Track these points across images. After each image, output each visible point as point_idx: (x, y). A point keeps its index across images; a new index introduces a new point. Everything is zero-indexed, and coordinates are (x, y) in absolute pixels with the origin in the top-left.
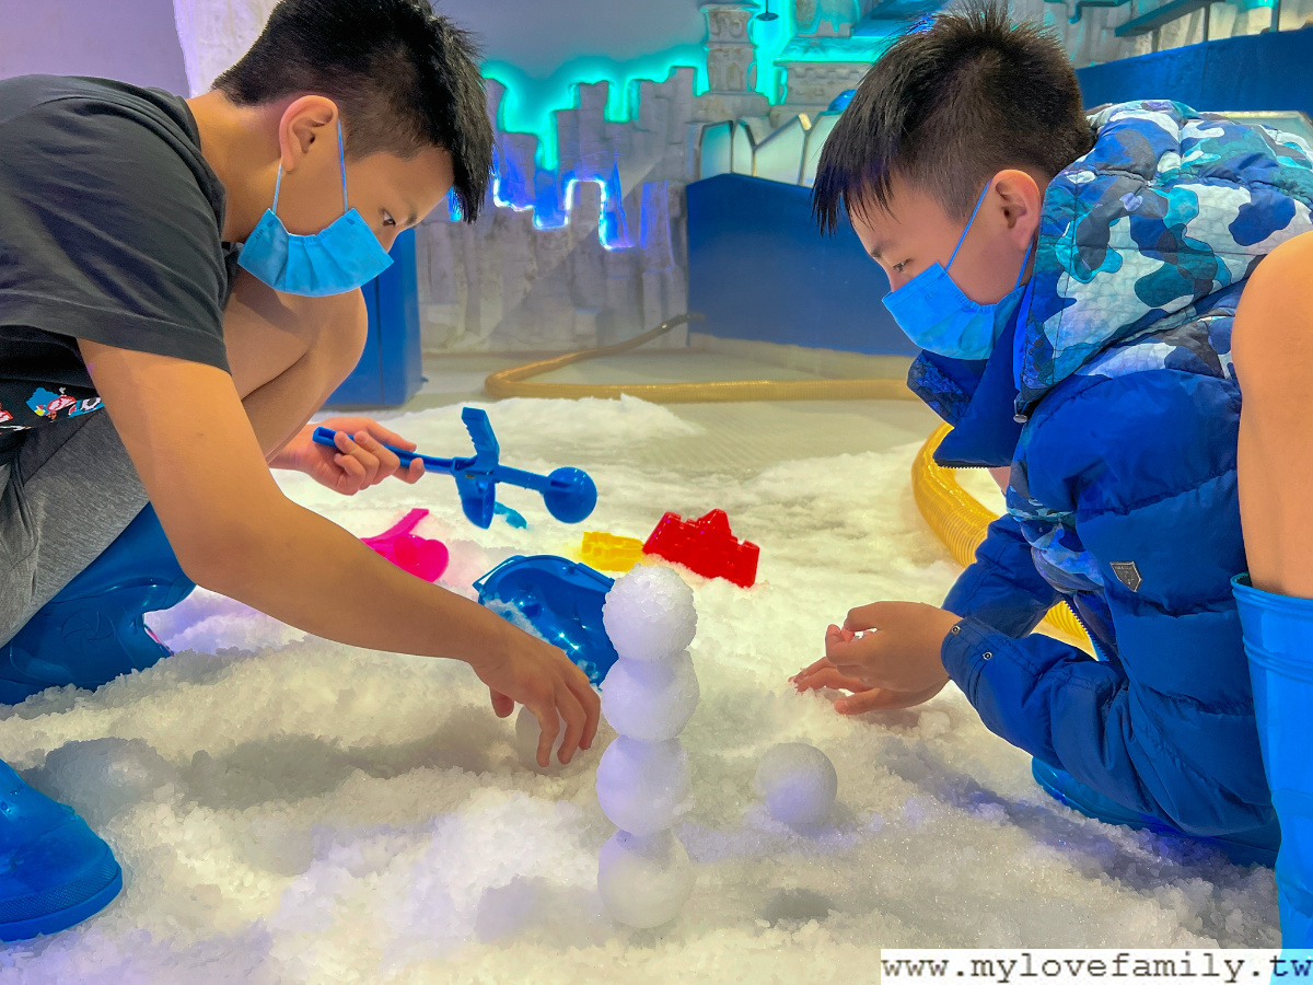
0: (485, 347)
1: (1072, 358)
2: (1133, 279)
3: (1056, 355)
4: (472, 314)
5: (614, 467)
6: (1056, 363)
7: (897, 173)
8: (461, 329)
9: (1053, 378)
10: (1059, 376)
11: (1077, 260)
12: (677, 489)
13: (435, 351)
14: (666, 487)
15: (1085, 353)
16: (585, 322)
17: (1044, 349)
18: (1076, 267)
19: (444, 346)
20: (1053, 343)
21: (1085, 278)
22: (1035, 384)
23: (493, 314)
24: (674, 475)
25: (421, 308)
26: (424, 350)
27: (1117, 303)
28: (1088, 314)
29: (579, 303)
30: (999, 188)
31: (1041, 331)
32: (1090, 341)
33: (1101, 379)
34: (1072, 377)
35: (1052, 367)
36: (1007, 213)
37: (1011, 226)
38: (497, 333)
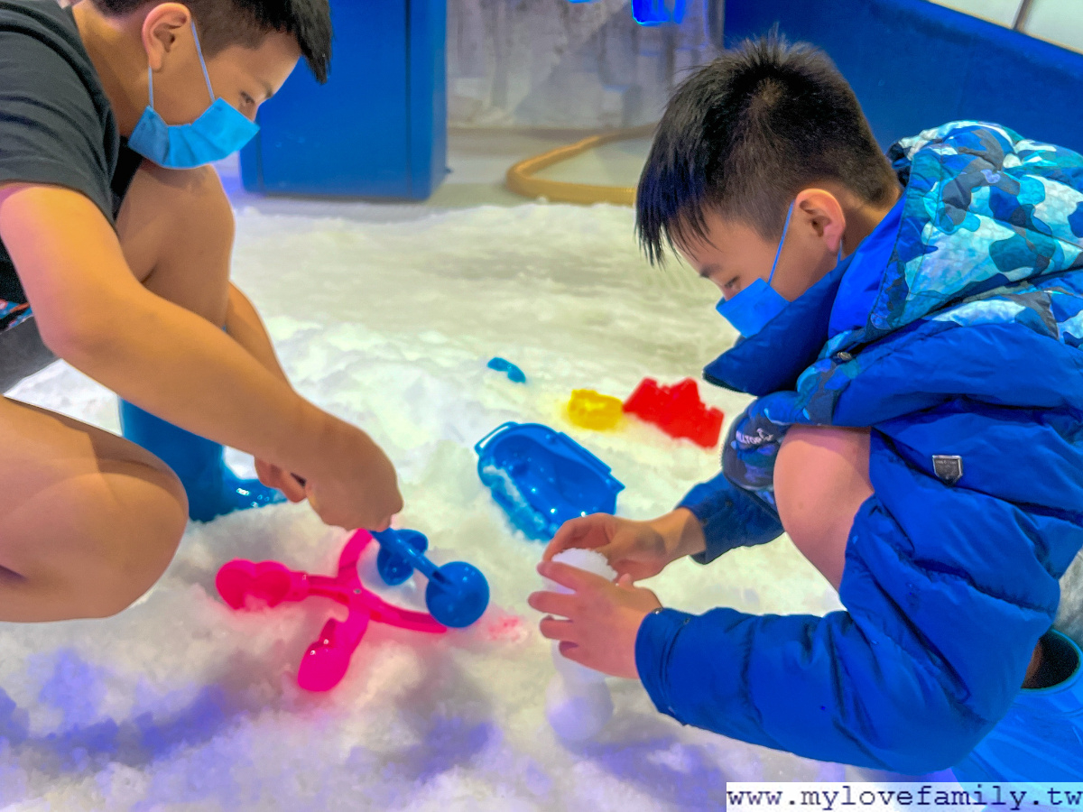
0: (510, 123)
1: (922, 304)
2: (988, 240)
3: (909, 298)
4: (500, 88)
5: (617, 291)
6: (907, 306)
7: (708, 208)
8: (487, 102)
9: (899, 321)
10: (905, 319)
11: (943, 214)
12: (672, 321)
13: (462, 125)
14: (663, 319)
15: (934, 302)
16: (613, 100)
17: (901, 290)
18: (941, 219)
19: (469, 120)
20: (909, 285)
21: (949, 230)
22: (883, 324)
23: (520, 87)
24: (672, 304)
25: (450, 81)
26: (450, 124)
27: (974, 258)
28: (947, 262)
29: (607, 80)
30: (803, 205)
31: (901, 271)
32: (941, 289)
33: (951, 326)
34: (919, 322)
35: (902, 309)
36: (815, 223)
37: (821, 234)
38: (523, 108)
